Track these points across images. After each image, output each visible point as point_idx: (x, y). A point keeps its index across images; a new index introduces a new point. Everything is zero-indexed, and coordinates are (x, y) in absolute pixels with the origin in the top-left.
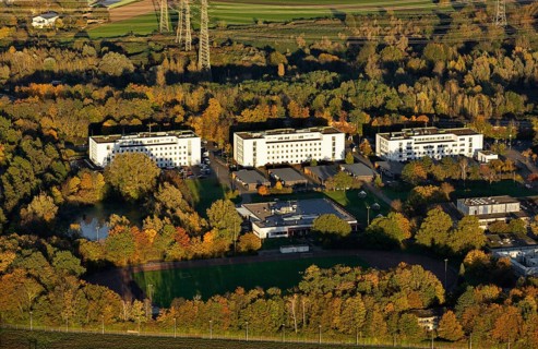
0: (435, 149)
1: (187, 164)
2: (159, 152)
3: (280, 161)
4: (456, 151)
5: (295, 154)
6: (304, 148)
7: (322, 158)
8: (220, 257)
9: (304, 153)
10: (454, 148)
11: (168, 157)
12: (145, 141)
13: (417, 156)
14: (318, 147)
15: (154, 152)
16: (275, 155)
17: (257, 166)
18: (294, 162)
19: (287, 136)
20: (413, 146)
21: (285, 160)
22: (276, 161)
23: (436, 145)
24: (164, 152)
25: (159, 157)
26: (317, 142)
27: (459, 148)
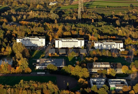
0: (109, 46)
1: (41, 46)
2: (34, 42)
3: (66, 47)
4: (115, 47)
5: (70, 45)
6: (72, 43)
7: (78, 47)
8: (19, 74)
9: (72, 45)
10: (115, 46)
11: (36, 44)
12: (31, 39)
13: (104, 48)
14: (76, 43)
15: (32, 42)
16: (64, 45)
17: (59, 48)
18: (70, 47)
19: (69, 40)
20: (102, 45)
21: (67, 46)
22: (64, 47)
23: (109, 45)
24: (35, 42)
25: (33, 43)
26: (76, 42)
27: (116, 46)
